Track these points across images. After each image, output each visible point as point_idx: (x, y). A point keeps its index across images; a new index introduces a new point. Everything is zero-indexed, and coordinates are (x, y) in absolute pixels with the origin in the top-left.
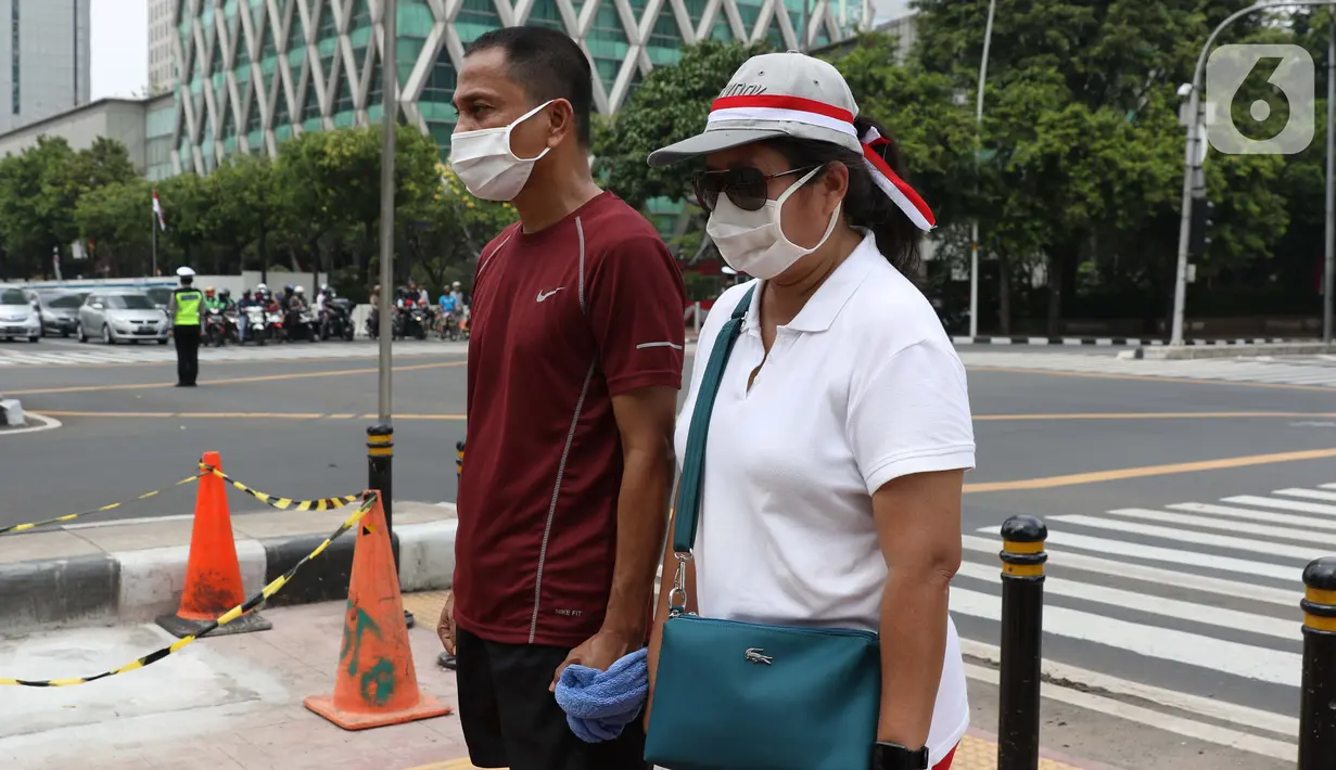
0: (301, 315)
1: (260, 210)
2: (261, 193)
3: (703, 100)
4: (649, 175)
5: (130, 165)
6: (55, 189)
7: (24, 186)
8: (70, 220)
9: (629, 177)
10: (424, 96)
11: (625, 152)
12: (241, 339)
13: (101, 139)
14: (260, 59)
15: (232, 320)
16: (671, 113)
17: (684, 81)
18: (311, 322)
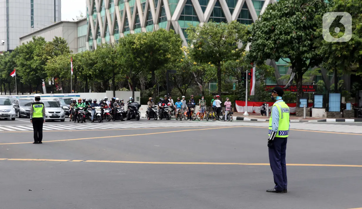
0: (118, 110)
1: (113, 66)
2: (113, 59)
3: (288, 18)
4: (265, 50)
5: (68, 48)
6: (39, 58)
7: (27, 56)
8: (44, 71)
9: (257, 51)
10: (181, 18)
11: (256, 40)
12: (92, 120)
13: (57, 38)
14: (118, 5)
15: (90, 112)
16: (275, 23)
17: (281, 9)
18: (122, 113)
